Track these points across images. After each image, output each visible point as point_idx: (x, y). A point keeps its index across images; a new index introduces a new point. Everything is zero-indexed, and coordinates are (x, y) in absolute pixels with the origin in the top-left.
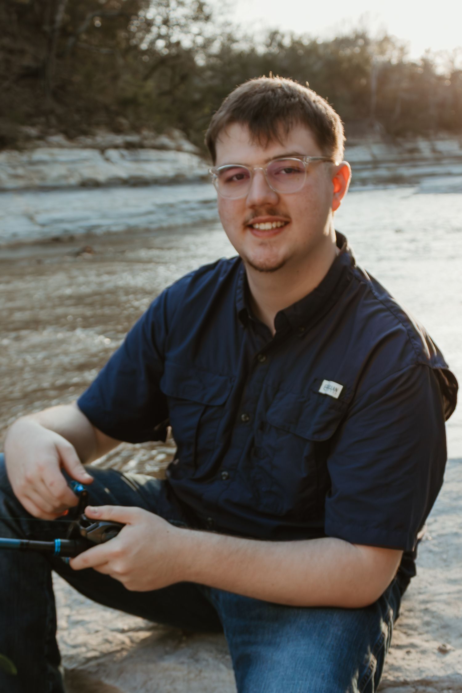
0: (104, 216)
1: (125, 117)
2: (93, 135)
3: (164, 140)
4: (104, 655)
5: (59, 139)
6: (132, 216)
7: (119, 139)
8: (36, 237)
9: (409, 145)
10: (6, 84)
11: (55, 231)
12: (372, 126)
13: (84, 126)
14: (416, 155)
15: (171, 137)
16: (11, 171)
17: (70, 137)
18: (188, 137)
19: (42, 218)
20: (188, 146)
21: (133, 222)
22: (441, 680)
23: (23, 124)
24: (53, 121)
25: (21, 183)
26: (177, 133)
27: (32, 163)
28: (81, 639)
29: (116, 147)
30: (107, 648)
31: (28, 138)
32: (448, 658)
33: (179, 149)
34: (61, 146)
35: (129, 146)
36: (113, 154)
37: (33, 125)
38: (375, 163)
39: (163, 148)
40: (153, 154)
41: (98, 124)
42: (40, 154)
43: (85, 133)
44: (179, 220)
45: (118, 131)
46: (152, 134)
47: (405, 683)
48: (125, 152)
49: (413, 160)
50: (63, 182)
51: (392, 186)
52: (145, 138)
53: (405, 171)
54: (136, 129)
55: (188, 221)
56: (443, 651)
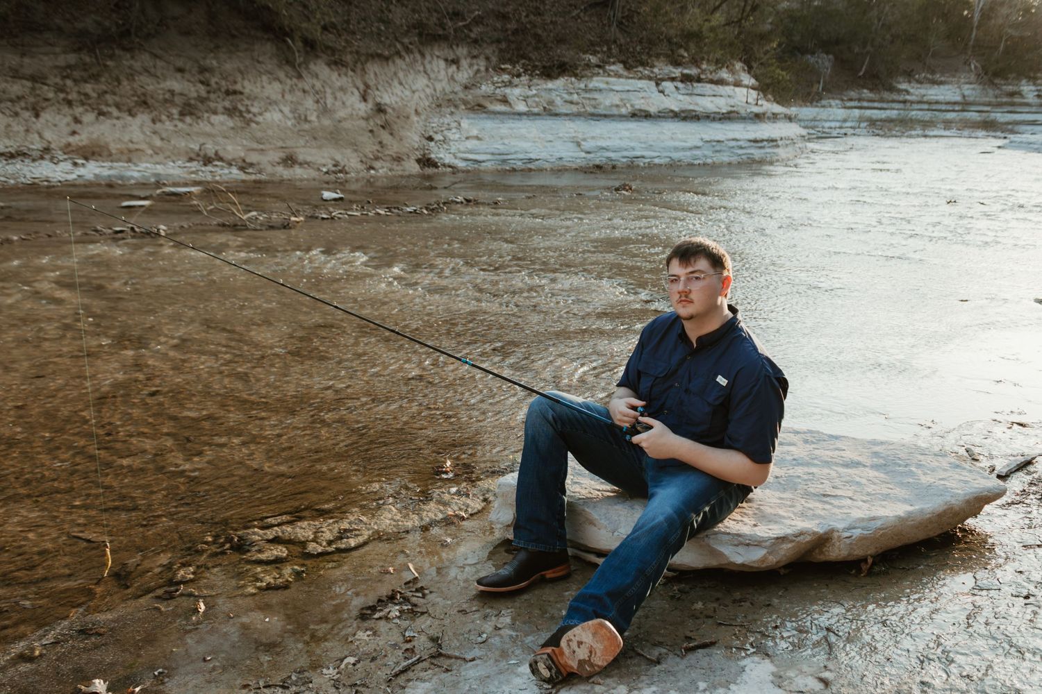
0: (650, 148)
1: (687, 50)
2: (653, 66)
3: (724, 74)
4: (588, 498)
5: (618, 68)
6: (676, 149)
7: (677, 72)
8: (580, 163)
9: (1010, 88)
10: (575, 13)
11: (598, 159)
12: (967, 63)
13: (644, 57)
14: (1017, 100)
15: (733, 72)
16: (567, 97)
17: (628, 67)
18: (750, 70)
19: (586, 145)
20: (748, 80)
21: (676, 155)
22: (747, 535)
23: (585, 52)
24: (615, 50)
25: (574, 109)
26: (738, 66)
27: (587, 90)
28: (577, 490)
29: (673, 79)
30: (589, 496)
31: (588, 66)
32: (756, 528)
33: (738, 84)
34: (619, 76)
35: (686, 79)
36: (668, 85)
37: (594, 53)
38: (965, 105)
39: (721, 82)
40: (709, 88)
41: (658, 56)
42: (597, 82)
43: (644, 64)
44: (725, 158)
45: (677, 64)
46: (712, 68)
47: (729, 534)
48: (680, 85)
49: (1013, 104)
50: (615, 111)
51: (981, 133)
52: (703, 71)
53: (1001, 117)
54: (695, 62)
55: (734, 159)
56: (755, 525)
